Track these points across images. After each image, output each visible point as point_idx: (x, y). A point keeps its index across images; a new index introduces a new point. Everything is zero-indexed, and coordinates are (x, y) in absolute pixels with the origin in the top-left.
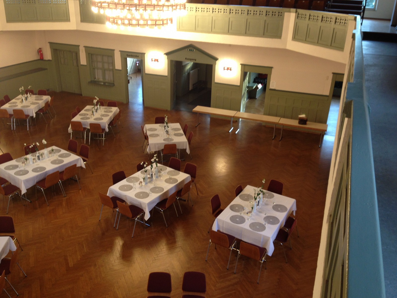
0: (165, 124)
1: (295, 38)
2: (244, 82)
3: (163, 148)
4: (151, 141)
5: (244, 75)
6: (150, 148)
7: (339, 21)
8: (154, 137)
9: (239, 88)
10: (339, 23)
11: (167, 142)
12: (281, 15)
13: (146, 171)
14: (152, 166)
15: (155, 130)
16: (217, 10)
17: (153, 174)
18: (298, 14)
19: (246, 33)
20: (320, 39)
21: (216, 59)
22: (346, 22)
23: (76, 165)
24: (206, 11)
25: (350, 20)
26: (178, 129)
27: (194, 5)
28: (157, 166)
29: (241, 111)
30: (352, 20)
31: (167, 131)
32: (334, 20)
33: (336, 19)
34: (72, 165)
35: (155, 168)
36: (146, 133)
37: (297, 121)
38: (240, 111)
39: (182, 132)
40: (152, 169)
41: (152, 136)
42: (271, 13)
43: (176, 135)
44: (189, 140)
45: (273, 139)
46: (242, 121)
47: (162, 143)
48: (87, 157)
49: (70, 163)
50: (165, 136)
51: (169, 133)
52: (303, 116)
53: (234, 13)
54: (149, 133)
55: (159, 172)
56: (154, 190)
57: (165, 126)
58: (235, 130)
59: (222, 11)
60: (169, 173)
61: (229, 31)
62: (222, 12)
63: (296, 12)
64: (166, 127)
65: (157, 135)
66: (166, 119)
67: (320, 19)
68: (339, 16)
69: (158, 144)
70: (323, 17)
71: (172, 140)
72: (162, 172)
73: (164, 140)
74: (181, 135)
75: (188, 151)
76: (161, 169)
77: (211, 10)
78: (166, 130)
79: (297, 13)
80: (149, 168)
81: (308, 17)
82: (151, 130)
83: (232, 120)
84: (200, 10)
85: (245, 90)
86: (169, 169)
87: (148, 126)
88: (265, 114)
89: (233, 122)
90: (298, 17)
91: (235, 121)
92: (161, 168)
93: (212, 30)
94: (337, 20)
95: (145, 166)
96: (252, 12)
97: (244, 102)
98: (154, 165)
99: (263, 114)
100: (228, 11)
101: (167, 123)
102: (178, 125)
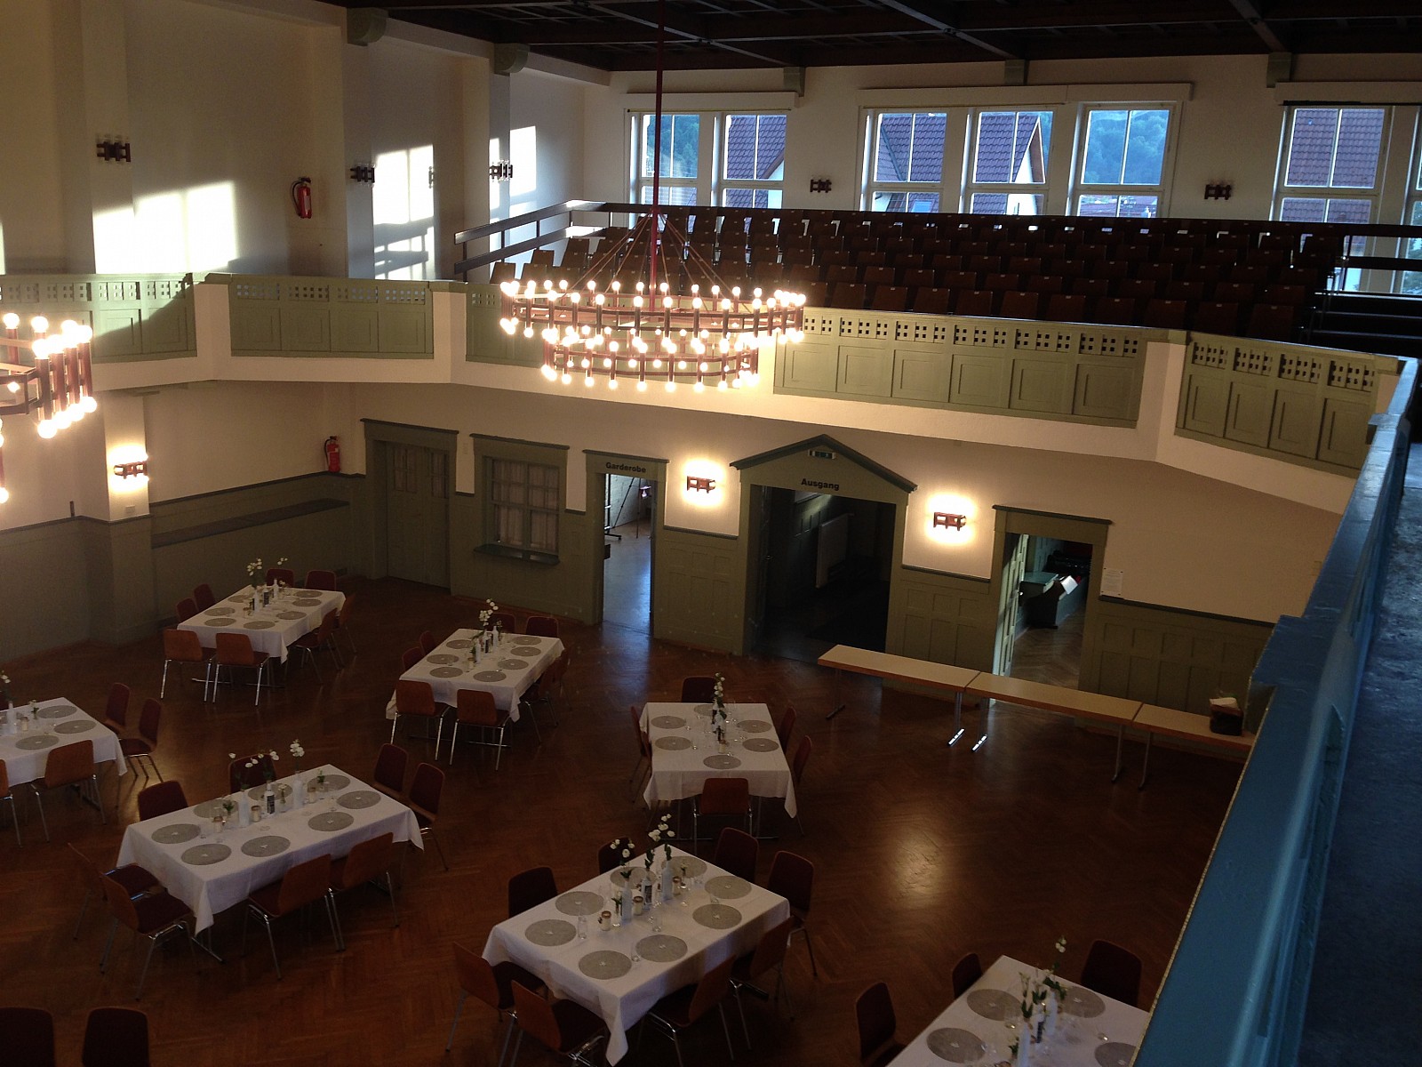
0: (715, 706)
1: (1184, 427)
2: (1006, 568)
3: (700, 790)
4: (662, 762)
5: (1006, 544)
6: (654, 788)
7: (1343, 375)
8: (675, 748)
9: (989, 587)
10: (1342, 383)
11: (715, 771)
12: (1134, 350)
13: (627, 875)
14: (650, 856)
15: (680, 723)
16: (911, 331)
17: (655, 886)
18: (1196, 348)
19: (1011, 405)
20: (1275, 433)
21: (909, 487)
22: (1368, 378)
23: (390, 836)
24: (873, 334)
25: (1380, 372)
26: (761, 726)
27: (835, 314)
28: (669, 858)
29: (995, 672)
30: (1388, 372)
31: (720, 731)
32: (1323, 372)
33: (1333, 367)
34: (377, 835)
35: (663, 865)
36: (646, 735)
37: (1207, 720)
38: (990, 671)
39: (772, 735)
40: (652, 868)
41: (666, 744)
42: (1098, 345)
43: (750, 745)
44: (796, 765)
45: (1114, 782)
46: (996, 705)
47: (698, 773)
48: (434, 811)
49: (374, 827)
50: (714, 748)
51: (727, 738)
52: (1228, 701)
53: (970, 341)
54: (655, 734)
55: (676, 880)
56: (649, 948)
57: (715, 712)
58: (972, 736)
59: (930, 333)
60: (711, 886)
61: (951, 398)
62: (930, 338)
63: (1188, 341)
64: (718, 716)
65: (686, 743)
66: (719, 687)
67: (1275, 365)
68: (1340, 358)
69: (683, 774)
70: (1283, 361)
71: (737, 763)
72: (686, 880)
73: (707, 762)
74: (769, 746)
75: (790, 807)
76: (683, 870)
77: (892, 330)
78: (715, 727)
79: (1191, 347)
80: (640, 861)
81: (1230, 358)
82: (665, 722)
83: (960, 698)
84: (855, 328)
85: (1012, 596)
86: (713, 871)
87: (654, 710)
88: (1083, 687)
89: (965, 708)
90: (1195, 357)
91: (973, 705)
92: (684, 866)
93: (892, 394)
94: (1336, 373)
95: (626, 853)
96: (1032, 340)
97: (1006, 638)
98: (660, 852)
99: (1076, 683)
100: (950, 333)
101: (720, 705)
102: (760, 712)
